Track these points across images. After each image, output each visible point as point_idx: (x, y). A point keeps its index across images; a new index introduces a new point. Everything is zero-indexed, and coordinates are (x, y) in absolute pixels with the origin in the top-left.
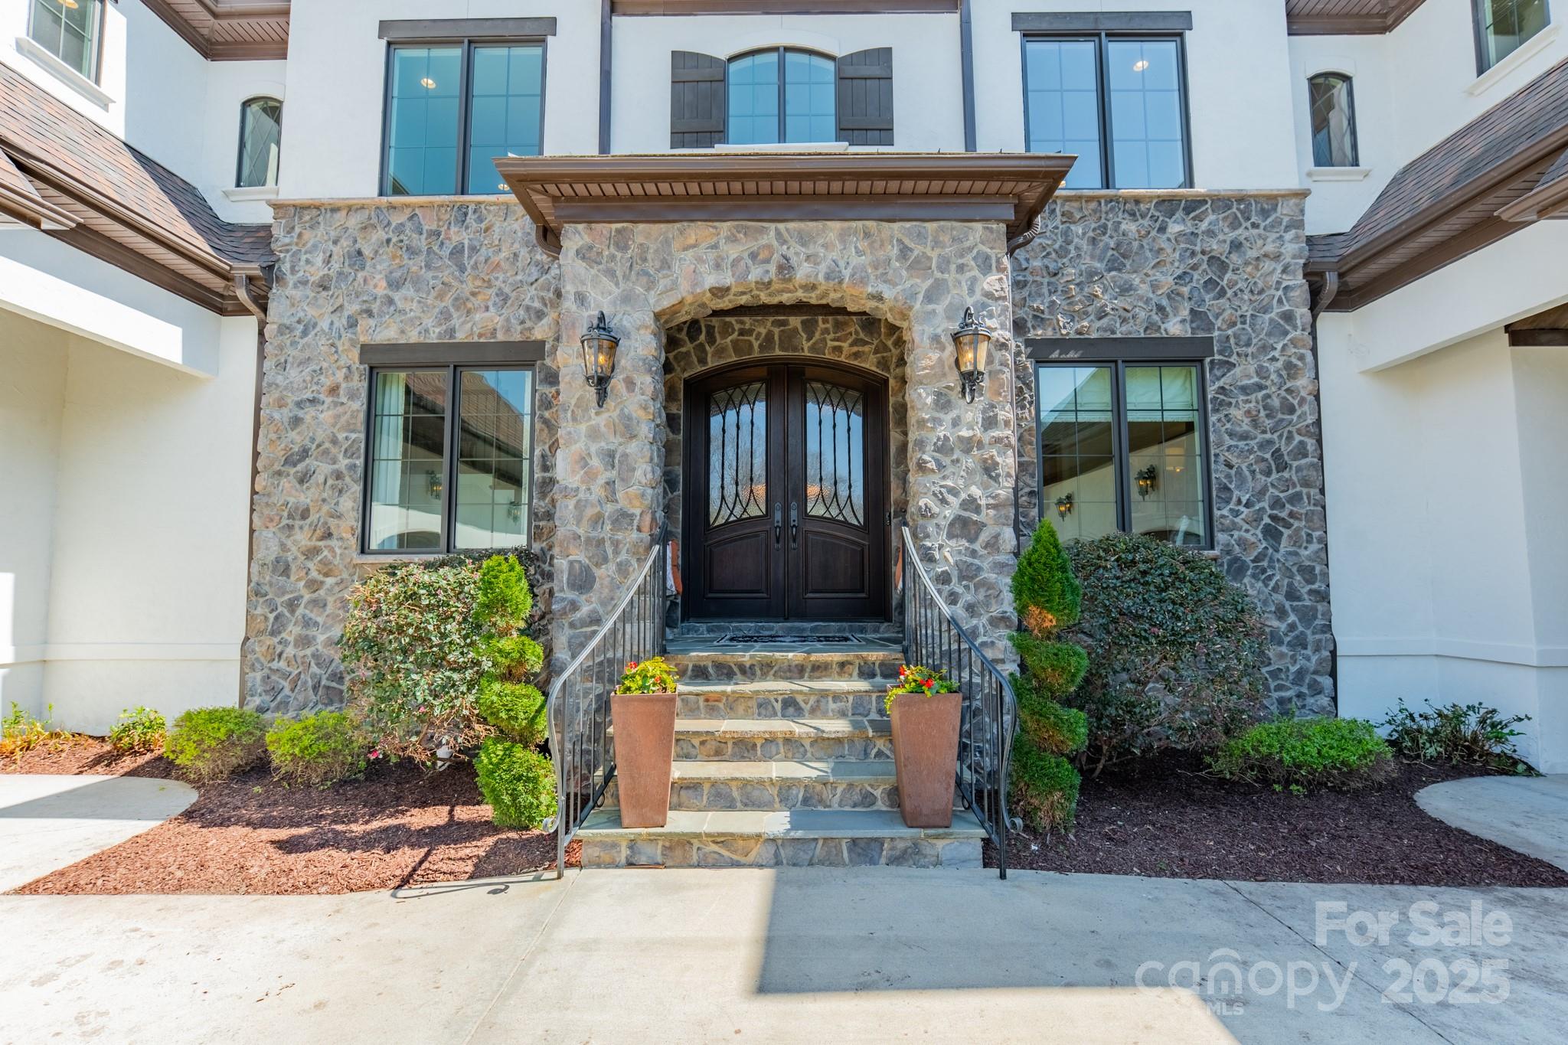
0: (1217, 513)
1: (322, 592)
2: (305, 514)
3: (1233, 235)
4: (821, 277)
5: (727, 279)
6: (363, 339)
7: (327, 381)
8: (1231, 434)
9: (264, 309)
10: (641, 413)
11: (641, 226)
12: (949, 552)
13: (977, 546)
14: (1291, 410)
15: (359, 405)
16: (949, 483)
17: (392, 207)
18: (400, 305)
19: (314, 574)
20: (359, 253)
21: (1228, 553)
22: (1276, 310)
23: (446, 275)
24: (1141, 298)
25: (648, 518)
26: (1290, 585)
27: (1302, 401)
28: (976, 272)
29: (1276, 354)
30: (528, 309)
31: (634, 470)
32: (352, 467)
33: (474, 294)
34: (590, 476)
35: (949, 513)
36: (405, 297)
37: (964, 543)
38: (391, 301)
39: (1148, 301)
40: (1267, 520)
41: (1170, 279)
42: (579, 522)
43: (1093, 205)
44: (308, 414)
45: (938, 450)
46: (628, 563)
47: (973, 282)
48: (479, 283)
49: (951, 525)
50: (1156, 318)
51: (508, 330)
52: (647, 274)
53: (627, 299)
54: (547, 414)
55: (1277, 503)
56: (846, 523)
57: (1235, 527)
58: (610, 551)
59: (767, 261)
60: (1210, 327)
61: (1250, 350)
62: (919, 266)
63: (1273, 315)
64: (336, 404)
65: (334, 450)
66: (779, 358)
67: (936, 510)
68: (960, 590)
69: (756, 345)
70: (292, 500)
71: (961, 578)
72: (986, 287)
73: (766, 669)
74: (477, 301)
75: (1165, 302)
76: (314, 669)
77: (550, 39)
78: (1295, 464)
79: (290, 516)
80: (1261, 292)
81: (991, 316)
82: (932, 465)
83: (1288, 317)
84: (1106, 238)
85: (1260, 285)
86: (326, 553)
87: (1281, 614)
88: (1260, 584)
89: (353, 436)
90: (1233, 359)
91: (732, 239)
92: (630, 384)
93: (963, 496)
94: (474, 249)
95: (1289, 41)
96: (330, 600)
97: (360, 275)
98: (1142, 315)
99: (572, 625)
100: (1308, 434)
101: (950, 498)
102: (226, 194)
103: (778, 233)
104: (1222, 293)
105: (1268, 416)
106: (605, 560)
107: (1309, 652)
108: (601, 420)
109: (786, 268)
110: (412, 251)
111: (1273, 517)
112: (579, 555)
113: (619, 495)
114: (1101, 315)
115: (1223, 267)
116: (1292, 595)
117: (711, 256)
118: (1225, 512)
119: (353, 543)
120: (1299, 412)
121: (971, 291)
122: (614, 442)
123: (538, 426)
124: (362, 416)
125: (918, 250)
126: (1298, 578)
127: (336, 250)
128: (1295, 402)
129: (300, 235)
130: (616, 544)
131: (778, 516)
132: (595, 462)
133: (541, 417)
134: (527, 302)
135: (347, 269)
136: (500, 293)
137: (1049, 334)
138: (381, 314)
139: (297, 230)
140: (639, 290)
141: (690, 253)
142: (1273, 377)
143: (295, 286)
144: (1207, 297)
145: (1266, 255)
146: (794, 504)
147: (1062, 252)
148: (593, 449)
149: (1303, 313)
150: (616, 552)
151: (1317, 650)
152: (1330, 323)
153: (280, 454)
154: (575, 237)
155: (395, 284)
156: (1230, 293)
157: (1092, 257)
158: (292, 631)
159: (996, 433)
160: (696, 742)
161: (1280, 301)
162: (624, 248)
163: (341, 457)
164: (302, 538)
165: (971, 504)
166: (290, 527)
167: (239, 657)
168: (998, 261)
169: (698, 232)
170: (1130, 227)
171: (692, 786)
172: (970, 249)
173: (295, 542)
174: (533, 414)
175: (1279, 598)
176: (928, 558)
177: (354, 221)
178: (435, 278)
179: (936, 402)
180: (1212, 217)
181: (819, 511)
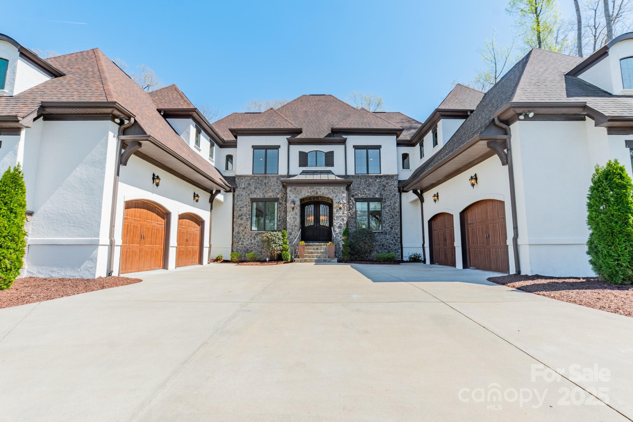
0: (383, 225)
1: (245, 237)
2: (242, 225)
3: (387, 181)
4: (322, 194)
5: (309, 194)
6: (251, 197)
7: (245, 204)
8: (385, 213)
9: (234, 191)
10: (298, 212)
11: (298, 187)
12: (338, 230)
13: (342, 230)
14: (395, 209)
15: (250, 208)
16: (338, 221)
17: (255, 176)
18: (256, 192)
19: (244, 234)
20: (250, 183)
21: (384, 231)
22: (393, 193)
23: (263, 187)
24: (372, 191)
25: (299, 226)
26: (394, 236)
27: (397, 208)
28: (342, 194)
29: (393, 200)
30: (277, 193)
31: (297, 219)
32: (249, 217)
33: (268, 190)
34: (291, 220)
35: (338, 225)
36: (257, 191)
37: (340, 229)
38: (255, 191)
39: (373, 192)
40: (391, 226)
41: (377, 189)
42: (290, 226)
43: (365, 177)
44: (242, 209)
45: (337, 217)
46: (296, 232)
47: (341, 195)
48: (269, 188)
49: (338, 227)
50: (374, 195)
51: (273, 196)
52: (298, 193)
53: (296, 197)
54: (280, 209)
55: (392, 223)
56: (326, 226)
57: (385, 227)
58: (294, 230)
59: (314, 192)
60: (383, 196)
61: (389, 200)
62: (334, 193)
63: (393, 194)
64: (247, 207)
65: (246, 215)
66: (316, 201)
67: (336, 225)
68: (339, 235)
69: (312, 199)
70: (240, 222)
71: (339, 234)
72: (343, 196)
73: (314, 245)
74: (268, 191)
75: (375, 192)
76: (244, 248)
77: (279, 149)
78: (395, 217)
79: (240, 225)
80: (391, 190)
81: (344, 199)
82: (336, 219)
83: (395, 194)
84: (367, 182)
85: (391, 189)
86: (245, 231)
87: (392, 240)
88: (389, 236)
89: (249, 212)
90: (386, 201)
91: (310, 189)
92: (296, 208)
93: (340, 223)
94: (268, 183)
95: (397, 149)
96: (246, 238)
97: (250, 187)
98: (372, 194)
99: (289, 240)
100: (397, 213)
101: (338, 223)
102: (224, 171)
103: (316, 188)
104: (385, 191)
105: (391, 210)
106: (293, 231)
107: (397, 246)
108: (293, 213)
109: (317, 193)
110: (258, 183)
111: (392, 226)
112: (290, 231)
113: (295, 223)
114: (366, 194)
115: (385, 187)
116: (394, 237)
117: (307, 191)
118: (384, 225)
119: (250, 229)
120: (396, 209)
121: (341, 196)
122: (294, 216)
123: (278, 211)
124: (251, 209)
125: (334, 190)
126: (395, 235)
127: (246, 183)
128: (396, 208)
129: (240, 180)
130: (295, 229)
131: (316, 225)
132: (292, 218)
133: (279, 210)
134: (276, 192)
135: (248, 186)
136: (272, 190)
137: (358, 197)
138: (253, 193)
139: (239, 180)
140: (298, 196)
141: (304, 191)
142: (392, 204)
143: (240, 189)
144: (382, 191)
145: (392, 185)
146: (318, 223)
147: (360, 184)
148: (292, 217)
149: (398, 194)
150: (295, 230)
151: (398, 246)
152: (403, 195)
153: (238, 215)
154: (289, 189)
155: (255, 188)
156: (386, 191)
157: (365, 185)
158: (240, 243)
159: (344, 215)
160: (306, 252)
161: (394, 192)
162: (295, 190)
163: (247, 216)
164: (242, 228)
165: (341, 224)
166: (240, 227)
167: (231, 247)
168: (345, 192)
169: (305, 188)
170: (371, 180)
171: (307, 256)
172: (341, 190)
173: (241, 229)
174: (277, 209)
175: (392, 238)
176: (335, 231)
177: (248, 178)
178: (262, 188)
179: (336, 211)
180: (384, 179)
181: (321, 224)
